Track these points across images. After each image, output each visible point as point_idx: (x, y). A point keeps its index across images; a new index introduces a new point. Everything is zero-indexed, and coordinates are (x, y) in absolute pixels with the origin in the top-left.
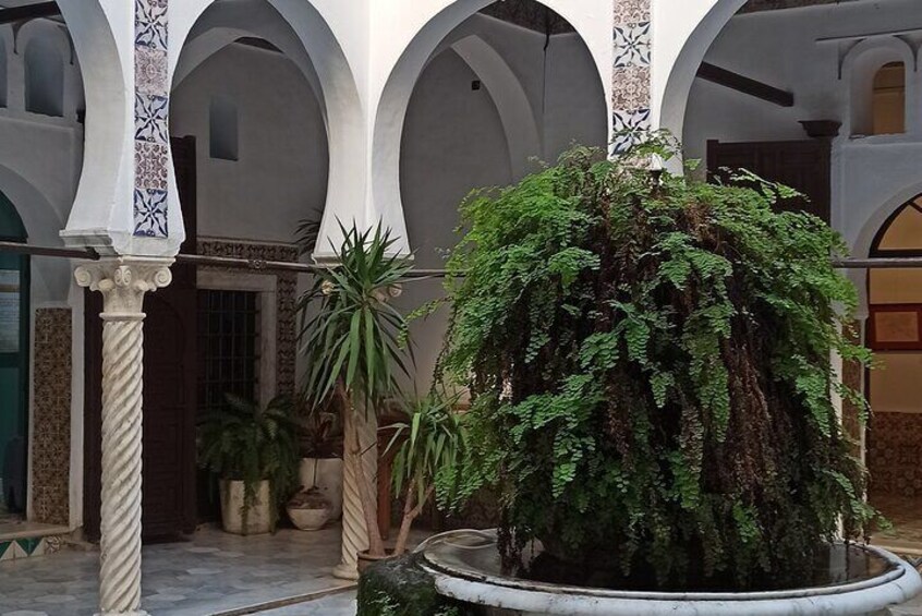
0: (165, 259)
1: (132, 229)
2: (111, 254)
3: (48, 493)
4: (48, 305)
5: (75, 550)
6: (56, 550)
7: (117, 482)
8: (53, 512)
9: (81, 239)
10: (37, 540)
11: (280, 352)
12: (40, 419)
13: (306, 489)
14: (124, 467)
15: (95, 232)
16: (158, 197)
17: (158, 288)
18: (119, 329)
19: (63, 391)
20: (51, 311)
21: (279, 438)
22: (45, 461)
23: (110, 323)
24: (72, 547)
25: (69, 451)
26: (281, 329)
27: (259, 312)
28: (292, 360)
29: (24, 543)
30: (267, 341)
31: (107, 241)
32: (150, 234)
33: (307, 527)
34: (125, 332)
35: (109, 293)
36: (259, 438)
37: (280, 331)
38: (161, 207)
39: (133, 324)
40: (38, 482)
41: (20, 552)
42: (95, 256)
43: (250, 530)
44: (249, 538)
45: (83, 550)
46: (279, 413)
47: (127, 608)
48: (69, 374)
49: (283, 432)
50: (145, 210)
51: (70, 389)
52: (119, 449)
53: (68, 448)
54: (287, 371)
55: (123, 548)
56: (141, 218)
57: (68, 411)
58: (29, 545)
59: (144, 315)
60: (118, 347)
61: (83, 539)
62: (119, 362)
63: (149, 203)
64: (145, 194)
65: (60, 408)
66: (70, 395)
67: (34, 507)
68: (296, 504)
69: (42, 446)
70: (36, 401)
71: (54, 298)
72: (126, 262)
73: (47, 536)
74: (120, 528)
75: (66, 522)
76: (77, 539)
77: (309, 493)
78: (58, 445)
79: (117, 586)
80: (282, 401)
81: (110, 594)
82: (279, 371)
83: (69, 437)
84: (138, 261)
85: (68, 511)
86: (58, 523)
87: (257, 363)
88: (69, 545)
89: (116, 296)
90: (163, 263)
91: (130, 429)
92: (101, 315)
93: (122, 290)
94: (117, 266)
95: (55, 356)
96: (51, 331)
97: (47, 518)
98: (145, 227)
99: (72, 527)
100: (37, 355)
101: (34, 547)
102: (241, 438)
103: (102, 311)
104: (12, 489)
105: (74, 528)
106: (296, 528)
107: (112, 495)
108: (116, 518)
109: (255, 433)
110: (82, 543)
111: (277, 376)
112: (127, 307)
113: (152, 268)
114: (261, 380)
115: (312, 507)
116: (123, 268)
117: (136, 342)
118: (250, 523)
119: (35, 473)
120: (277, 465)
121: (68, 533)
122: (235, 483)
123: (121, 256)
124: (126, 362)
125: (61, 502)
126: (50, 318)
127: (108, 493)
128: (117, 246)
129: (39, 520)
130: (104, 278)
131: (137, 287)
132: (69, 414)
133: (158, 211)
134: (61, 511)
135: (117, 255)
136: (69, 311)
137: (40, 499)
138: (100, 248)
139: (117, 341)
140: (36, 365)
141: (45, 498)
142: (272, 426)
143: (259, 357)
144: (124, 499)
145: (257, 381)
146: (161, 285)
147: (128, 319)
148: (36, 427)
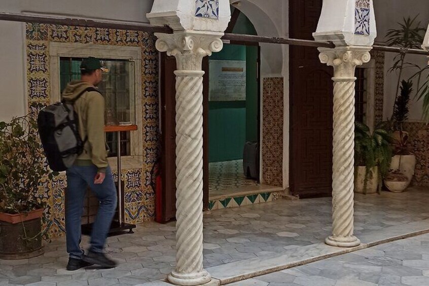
0: (367, 47)
1: (353, 30)
2: (342, 44)
3: (271, 170)
4: (271, 76)
5: (286, 199)
6: (277, 199)
7: (342, 168)
8: (274, 180)
9: (326, 37)
10: (269, 194)
11: (376, 100)
12: (267, 133)
13: (393, 171)
14: (346, 160)
15: (335, 33)
16: (366, 13)
17: (363, 63)
18: (344, 86)
19: (278, 120)
20: (272, 79)
21: (383, 144)
22: (269, 155)
23: (339, 83)
24: (284, 198)
25: (282, 150)
26: (377, 88)
27: (366, 79)
28: (382, 104)
29: (263, 195)
30: (370, 94)
31: (341, 37)
32: (361, 33)
33: (396, 190)
34: (347, 88)
35: (337, 67)
36: (374, 144)
37: (376, 89)
38: (366, 18)
39: (351, 83)
40: (265, 165)
41: (262, 199)
42: (332, 46)
43: (367, 192)
44: (367, 195)
45: (290, 199)
46: (383, 131)
47: (348, 235)
48: (282, 111)
49: (385, 142)
50: (360, 20)
51: (283, 119)
52: (344, 150)
53: (282, 148)
54: (379, 109)
55: (345, 203)
56: (358, 24)
57: (282, 130)
58: (266, 196)
59: (356, 78)
60: (343, 96)
61: (289, 194)
62: (344, 104)
63: (362, 16)
64: (360, 11)
65: (276, 128)
66: (283, 121)
67: (263, 177)
68: (390, 179)
69: (267, 147)
70: (264, 124)
71: (273, 72)
72: (351, 49)
73: (273, 192)
74: (344, 192)
75: (281, 185)
76: (286, 194)
77: (395, 173)
78: (276, 146)
79: (342, 223)
80: (383, 125)
81: (339, 227)
82: (376, 110)
83: (282, 143)
84: (356, 48)
85: (282, 180)
86: (277, 186)
87: (364, 105)
88: (283, 196)
89: (342, 68)
90: (367, 49)
91: (349, 140)
92: (333, 78)
93: (346, 64)
94: (345, 51)
95: (274, 101)
96: (272, 89)
97: (271, 183)
98: (360, 30)
99: (284, 188)
100: (264, 101)
101: (268, 197)
102: (364, 144)
103: (333, 77)
104: (248, 168)
105: (285, 188)
106: (389, 191)
107: (340, 175)
108: (342, 187)
109: (371, 142)
110: (290, 196)
111: (375, 112)
112: (349, 74)
113: (361, 52)
114: (367, 114)
115: (399, 180)
116: (349, 52)
117: (352, 93)
118: (367, 188)
119: (264, 161)
120: (383, 159)
121: (282, 191)
122: (360, 167)
123: (348, 46)
124: (347, 104)
125: (278, 175)
126: (272, 83)
127: (337, 174)
128: (347, 40)
129: (266, 183)
130: (335, 58)
131: (354, 63)
132: (282, 131)
133: (365, 20)
134: (278, 180)
135: (346, 45)
136: (282, 79)
137: (266, 173)
138: (336, 42)
139: (343, 92)
140: (264, 106)
141: (269, 173)
142: (380, 138)
143: (366, 103)
144: (346, 177)
145: (365, 114)
146: (366, 62)
147: (349, 80)
148: (264, 137)
